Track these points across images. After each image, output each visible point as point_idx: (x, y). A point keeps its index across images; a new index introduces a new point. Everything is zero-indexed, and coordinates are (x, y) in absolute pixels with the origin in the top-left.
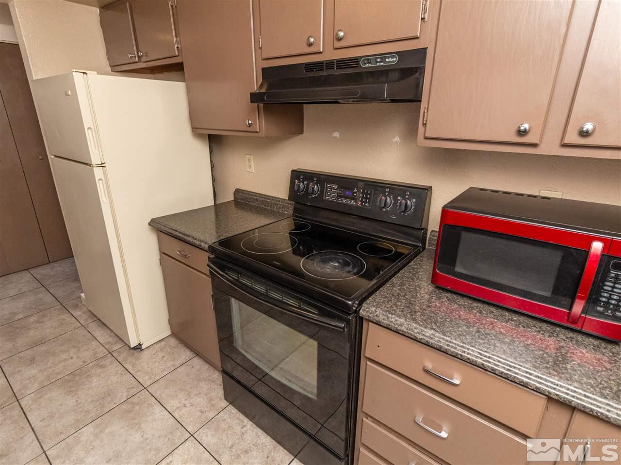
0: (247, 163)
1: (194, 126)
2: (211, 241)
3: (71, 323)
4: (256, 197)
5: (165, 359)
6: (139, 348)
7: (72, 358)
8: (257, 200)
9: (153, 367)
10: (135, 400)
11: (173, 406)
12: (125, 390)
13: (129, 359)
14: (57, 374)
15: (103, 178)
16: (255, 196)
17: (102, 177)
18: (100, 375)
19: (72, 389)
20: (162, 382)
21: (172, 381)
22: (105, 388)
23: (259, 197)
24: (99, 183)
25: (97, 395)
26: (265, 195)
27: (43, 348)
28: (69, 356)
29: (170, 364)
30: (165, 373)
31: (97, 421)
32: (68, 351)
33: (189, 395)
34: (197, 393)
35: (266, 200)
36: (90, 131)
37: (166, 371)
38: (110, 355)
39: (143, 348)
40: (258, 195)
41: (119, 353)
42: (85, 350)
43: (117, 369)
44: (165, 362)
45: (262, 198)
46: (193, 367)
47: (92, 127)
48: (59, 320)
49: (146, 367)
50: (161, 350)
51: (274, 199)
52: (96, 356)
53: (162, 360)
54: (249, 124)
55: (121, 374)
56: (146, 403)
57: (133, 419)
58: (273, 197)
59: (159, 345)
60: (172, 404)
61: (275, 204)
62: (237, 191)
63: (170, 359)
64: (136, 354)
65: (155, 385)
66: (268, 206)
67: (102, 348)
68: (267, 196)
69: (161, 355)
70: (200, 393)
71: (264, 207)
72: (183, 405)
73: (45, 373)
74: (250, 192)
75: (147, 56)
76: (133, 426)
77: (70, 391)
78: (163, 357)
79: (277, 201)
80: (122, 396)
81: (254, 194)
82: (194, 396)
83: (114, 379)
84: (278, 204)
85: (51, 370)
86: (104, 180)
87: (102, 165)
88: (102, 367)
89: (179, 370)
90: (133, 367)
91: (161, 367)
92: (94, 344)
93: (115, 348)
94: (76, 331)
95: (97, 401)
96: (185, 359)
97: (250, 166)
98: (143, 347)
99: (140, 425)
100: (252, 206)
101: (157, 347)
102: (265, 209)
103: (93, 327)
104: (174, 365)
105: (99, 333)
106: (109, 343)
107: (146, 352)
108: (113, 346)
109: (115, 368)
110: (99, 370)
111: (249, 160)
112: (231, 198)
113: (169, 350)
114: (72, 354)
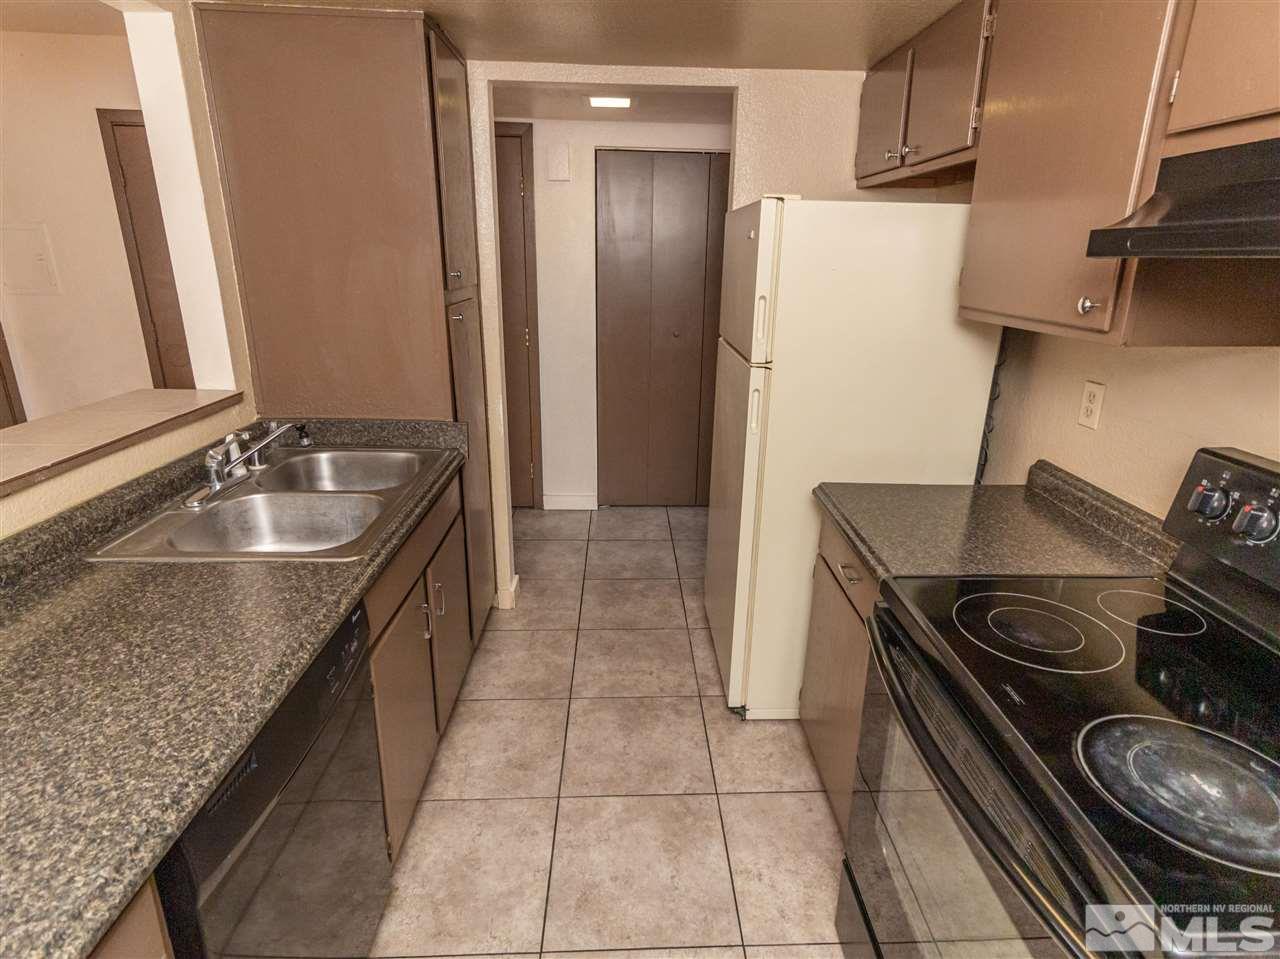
0: (1085, 403)
1: (965, 305)
2: (897, 570)
3: (675, 616)
4: (1080, 494)
5: (771, 760)
6: (740, 712)
7: (651, 674)
8: (1082, 502)
9: (746, 762)
10: (693, 802)
11: (741, 862)
12: (688, 776)
13: (720, 724)
14: (625, 688)
15: (761, 389)
16: (1081, 490)
17: (761, 387)
18: (669, 725)
19: (629, 724)
20: (746, 801)
21: (763, 811)
22: (667, 751)
23: (1092, 497)
24: (753, 396)
25: (651, 756)
26: (1109, 495)
27: (628, 638)
28: (649, 668)
29: (774, 775)
30: (760, 788)
31: (632, 801)
32: (652, 660)
33: (777, 861)
34: (793, 869)
35: (1106, 507)
36: (762, 301)
37: (763, 786)
38: (697, 699)
39: (747, 717)
40: (1090, 489)
41: (712, 704)
42: (672, 671)
43: (696, 730)
44: (769, 766)
45: (1097, 499)
46: (810, 810)
47: (768, 297)
48: (664, 603)
49: (737, 755)
50: (774, 739)
51: (1132, 513)
52: (682, 689)
53: (765, 759)
54: (1083, 308)
55: (697, 744)
56: (706, 822)
57: (675, 835)
58: (1131, 507)
59: (774, 728)
60: (742, 856)
61: (1130, 527)
62: (1041, 466)
63: (779, 767)
64: (733, 721)
65: (734, 799)
66: (1107, 527)
67: (692, 681)
68: (1115, 498)
69: (769, 748)
70: (798, 874)
71: (1095, 525)
72: (756, 873)
73: (613, 678)
74: (1072, 476)
75: (916, 153)
76: (670, 848)
77: (626, 726)
78: (771, 755)
79: (1141, 522)
80: (681, 783)
81: (1080, 485)
82: (786, 870)
83: (684, 745)
84: (1136, 530)
85: (621, 677)
86: (762, 393)
87: (767, 366)
88: (678, 712)
89: (786, 799)
90: (718, 742)
91: (758, 773)
92: (688, 666)
93: (710, 693)
94: (676, 632)
95: (646, 766)
96: (805, 783)
97: (1089, 413)
98: (749, 716)
99: (679, 854)
100: (1063, 513)
101: (771, 729)
102: (1096, 530)
103: (699, 637)
104: (780, 783)
105: (702, 653)
106: (707, 677)
107: (749, 728)
108: (709, 686)
109: (691, 726)
110: (673, 717)
111: (1092, 397)
112: (1020, 479)
113: (786, 749)
114: (653, 669)
